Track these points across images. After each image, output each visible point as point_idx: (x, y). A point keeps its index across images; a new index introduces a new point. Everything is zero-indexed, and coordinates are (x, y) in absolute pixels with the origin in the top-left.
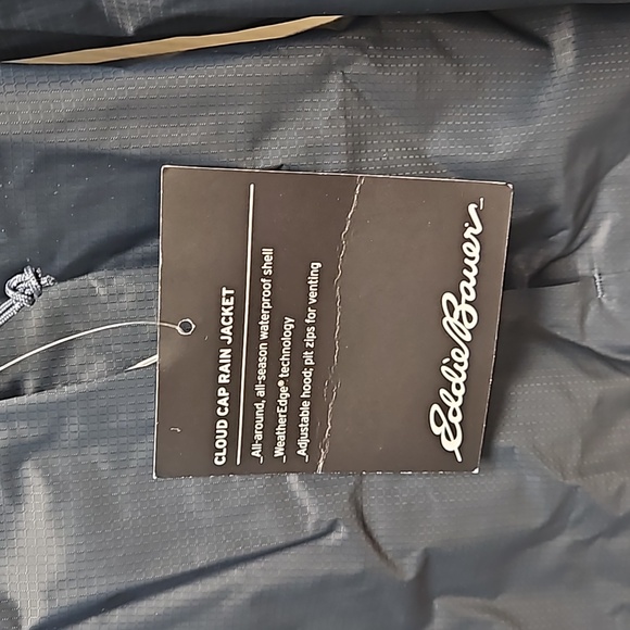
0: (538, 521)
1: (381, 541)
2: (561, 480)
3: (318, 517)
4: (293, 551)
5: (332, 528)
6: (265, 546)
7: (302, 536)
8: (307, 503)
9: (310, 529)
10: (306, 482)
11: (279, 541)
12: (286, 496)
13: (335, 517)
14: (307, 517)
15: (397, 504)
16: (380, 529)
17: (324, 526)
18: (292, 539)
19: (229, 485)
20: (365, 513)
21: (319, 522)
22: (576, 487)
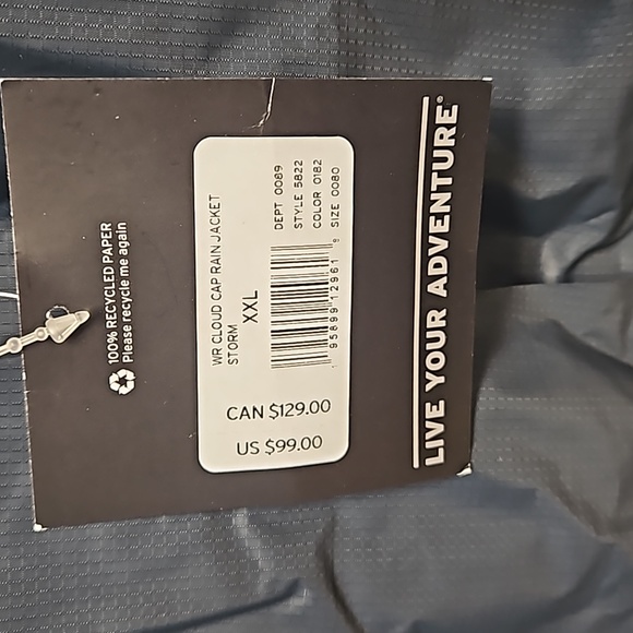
0: (562, 588)
1: (356, 610)
2: (594, 535)
3: (273, 575)
4: (237, 621)
5: (291, 591)
6: (199, 613)
7: (250, 601)
8: (258, 555)
9: (261, 590)
10: (259, 526)
11: (218, 606)
12: (231, 545)
13: (296, 575)
14: (257, 575)
15: (380, 560)
16: (355, 593)
17: (280, 588)
18: (237, 604)
19: (152, 528)
20: (337, 570)
21: (274, 582)
22: (611, 545)
